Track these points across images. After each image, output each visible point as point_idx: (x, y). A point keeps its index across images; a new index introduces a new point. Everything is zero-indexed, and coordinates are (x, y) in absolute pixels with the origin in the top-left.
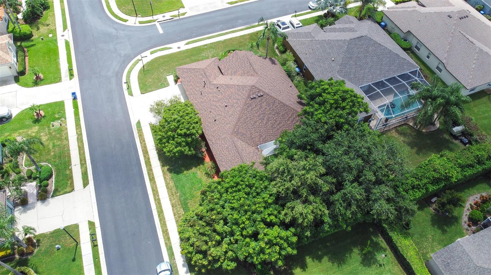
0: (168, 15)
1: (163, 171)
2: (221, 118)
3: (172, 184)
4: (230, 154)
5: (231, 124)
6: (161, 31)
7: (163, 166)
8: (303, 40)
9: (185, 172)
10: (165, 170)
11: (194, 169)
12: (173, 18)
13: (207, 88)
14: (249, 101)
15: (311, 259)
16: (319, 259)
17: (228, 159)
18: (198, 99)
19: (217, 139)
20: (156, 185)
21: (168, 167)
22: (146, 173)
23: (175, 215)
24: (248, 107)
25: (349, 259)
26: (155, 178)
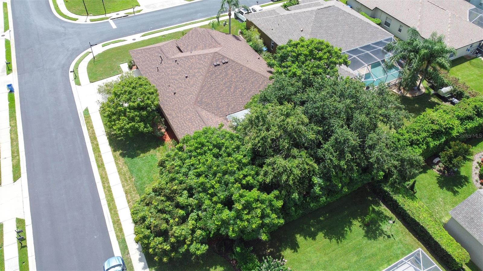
0: (122, 13)
1: (115, 157)
2: (182, 90)
3: (125, 169)
4: (194, 125)
5: (193, 94)
6: (114, 26)
7: (115, 151)
8: (267, 17)
9: (142, 155)
10: (117, 155)
11: (152, 151)
12: (128, 16)
13: (164, 63)
14: (212, 68)
15: (302, 238)
16: (313, 236)
17: (192, 131)
18: (154, 76)
19: (177, 112)
20: (106, 172)
21: (121, 151)
22: (94, 160)
23: (129, 202)
24: (212, 75)
25: (349, 233)
26: (105, 165)
